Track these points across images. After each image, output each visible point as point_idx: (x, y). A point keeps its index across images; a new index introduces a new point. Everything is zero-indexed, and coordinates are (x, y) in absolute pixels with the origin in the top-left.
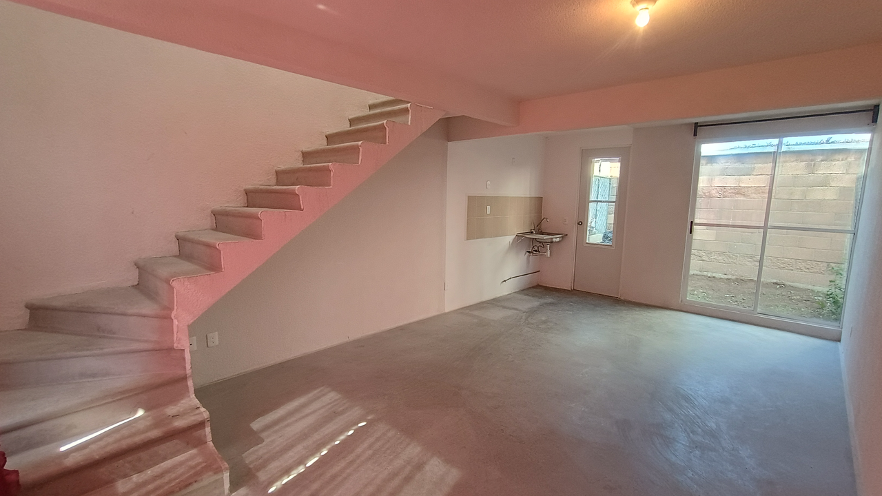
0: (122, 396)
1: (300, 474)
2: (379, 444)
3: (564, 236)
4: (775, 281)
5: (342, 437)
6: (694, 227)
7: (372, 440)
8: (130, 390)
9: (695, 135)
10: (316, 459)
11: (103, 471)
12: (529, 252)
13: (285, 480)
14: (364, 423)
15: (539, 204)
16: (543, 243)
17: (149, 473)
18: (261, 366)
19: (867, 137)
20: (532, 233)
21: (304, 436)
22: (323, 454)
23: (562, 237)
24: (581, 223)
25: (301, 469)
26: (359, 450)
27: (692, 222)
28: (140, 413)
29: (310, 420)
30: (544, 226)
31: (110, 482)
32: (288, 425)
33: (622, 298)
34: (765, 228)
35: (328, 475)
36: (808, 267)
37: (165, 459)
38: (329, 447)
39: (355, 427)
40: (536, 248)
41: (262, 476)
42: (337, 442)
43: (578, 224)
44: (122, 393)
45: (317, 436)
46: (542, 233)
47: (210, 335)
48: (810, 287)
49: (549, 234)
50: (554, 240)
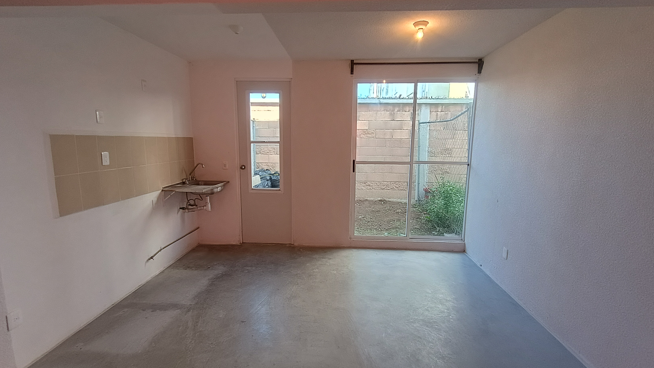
3: (226, 183)
4: (380, 199)
6: (357, 166)
9: (352, 72)
12: (183, 208)
15: (188, 146)
16: (201, 196)
19: (472, 85)
20: (184, 183)
23: (224, 185)
24: (244, 167)
27: (354, 161)
30: (198, 174)
33: (296, 244)
34: (411, 163)
36: (397, 186)
40: (192, 202)
43: (241, 168)
46: (197, 183)
48: (399, 200)
49: (207, 183)
50: (215, 190)
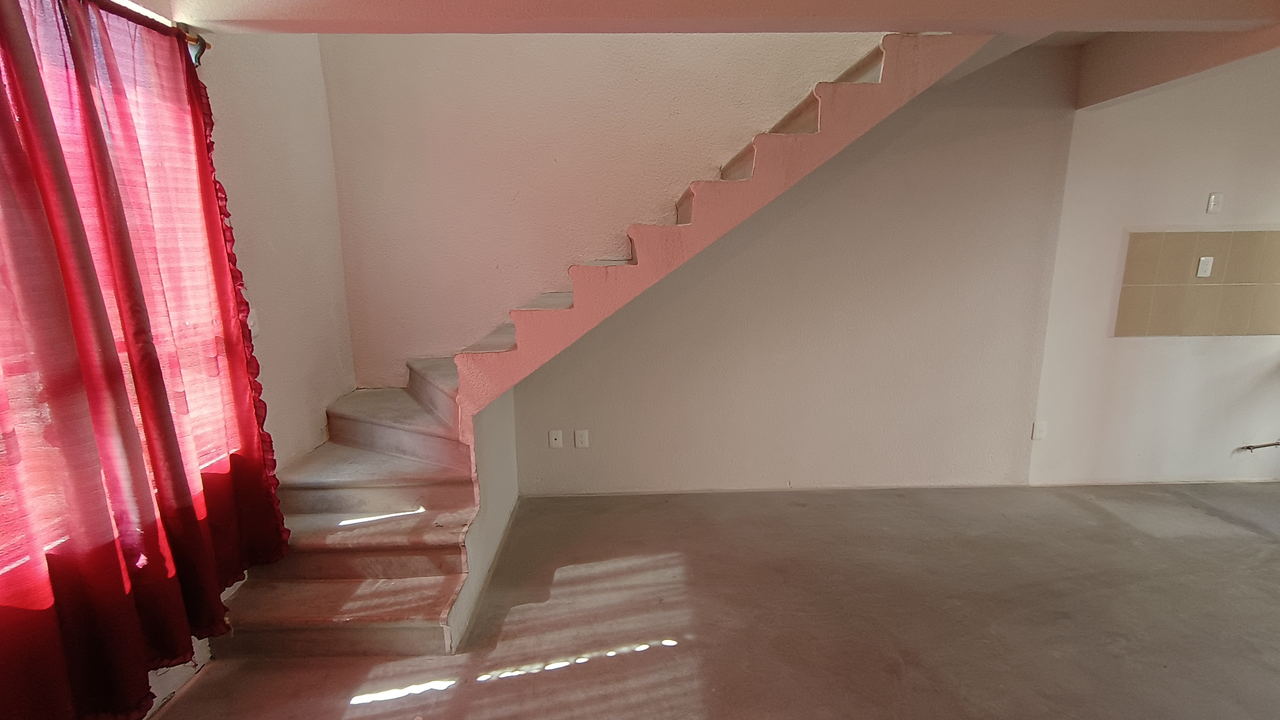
0: (404, 484)
1: (528, 675)
2: (668, 690)
5: (625, 649)
7: (666, 676)
8: (413, 480)
10: (567, 664)
11: (357, 562)
13: (507, 673)
14: (674, 643)
17: (395, 584)
18: (637, 490)
21: (593, 617)
22: (579, 661)
25: (535, 668)
26: (632, 683)
28: (422, 510)
29: (615, 598)
31: (358, 577)
32: (589, 592)
35: (561, 698)
37: (415, 574)
38: (596, 654)
39: (655, 643)
41: (500, 650)
42: (611, 654)
44: (405, 480)
45: (601, 628)
47: (578, 432)
